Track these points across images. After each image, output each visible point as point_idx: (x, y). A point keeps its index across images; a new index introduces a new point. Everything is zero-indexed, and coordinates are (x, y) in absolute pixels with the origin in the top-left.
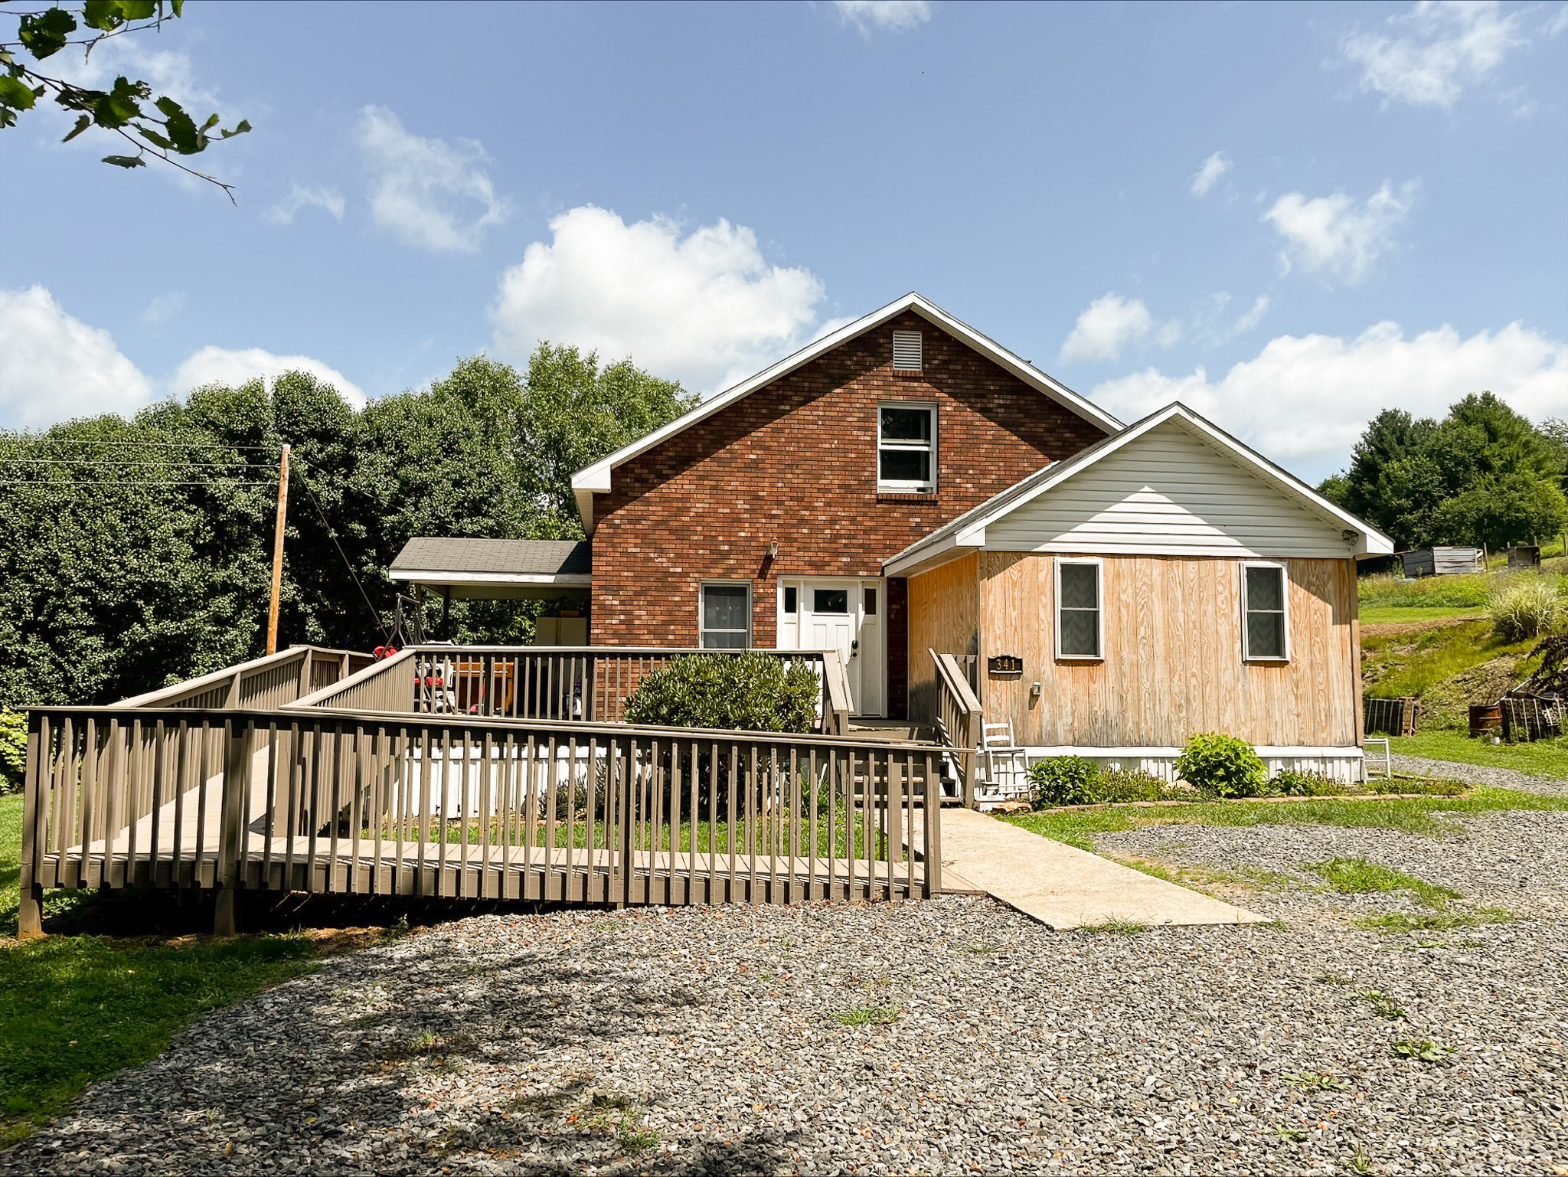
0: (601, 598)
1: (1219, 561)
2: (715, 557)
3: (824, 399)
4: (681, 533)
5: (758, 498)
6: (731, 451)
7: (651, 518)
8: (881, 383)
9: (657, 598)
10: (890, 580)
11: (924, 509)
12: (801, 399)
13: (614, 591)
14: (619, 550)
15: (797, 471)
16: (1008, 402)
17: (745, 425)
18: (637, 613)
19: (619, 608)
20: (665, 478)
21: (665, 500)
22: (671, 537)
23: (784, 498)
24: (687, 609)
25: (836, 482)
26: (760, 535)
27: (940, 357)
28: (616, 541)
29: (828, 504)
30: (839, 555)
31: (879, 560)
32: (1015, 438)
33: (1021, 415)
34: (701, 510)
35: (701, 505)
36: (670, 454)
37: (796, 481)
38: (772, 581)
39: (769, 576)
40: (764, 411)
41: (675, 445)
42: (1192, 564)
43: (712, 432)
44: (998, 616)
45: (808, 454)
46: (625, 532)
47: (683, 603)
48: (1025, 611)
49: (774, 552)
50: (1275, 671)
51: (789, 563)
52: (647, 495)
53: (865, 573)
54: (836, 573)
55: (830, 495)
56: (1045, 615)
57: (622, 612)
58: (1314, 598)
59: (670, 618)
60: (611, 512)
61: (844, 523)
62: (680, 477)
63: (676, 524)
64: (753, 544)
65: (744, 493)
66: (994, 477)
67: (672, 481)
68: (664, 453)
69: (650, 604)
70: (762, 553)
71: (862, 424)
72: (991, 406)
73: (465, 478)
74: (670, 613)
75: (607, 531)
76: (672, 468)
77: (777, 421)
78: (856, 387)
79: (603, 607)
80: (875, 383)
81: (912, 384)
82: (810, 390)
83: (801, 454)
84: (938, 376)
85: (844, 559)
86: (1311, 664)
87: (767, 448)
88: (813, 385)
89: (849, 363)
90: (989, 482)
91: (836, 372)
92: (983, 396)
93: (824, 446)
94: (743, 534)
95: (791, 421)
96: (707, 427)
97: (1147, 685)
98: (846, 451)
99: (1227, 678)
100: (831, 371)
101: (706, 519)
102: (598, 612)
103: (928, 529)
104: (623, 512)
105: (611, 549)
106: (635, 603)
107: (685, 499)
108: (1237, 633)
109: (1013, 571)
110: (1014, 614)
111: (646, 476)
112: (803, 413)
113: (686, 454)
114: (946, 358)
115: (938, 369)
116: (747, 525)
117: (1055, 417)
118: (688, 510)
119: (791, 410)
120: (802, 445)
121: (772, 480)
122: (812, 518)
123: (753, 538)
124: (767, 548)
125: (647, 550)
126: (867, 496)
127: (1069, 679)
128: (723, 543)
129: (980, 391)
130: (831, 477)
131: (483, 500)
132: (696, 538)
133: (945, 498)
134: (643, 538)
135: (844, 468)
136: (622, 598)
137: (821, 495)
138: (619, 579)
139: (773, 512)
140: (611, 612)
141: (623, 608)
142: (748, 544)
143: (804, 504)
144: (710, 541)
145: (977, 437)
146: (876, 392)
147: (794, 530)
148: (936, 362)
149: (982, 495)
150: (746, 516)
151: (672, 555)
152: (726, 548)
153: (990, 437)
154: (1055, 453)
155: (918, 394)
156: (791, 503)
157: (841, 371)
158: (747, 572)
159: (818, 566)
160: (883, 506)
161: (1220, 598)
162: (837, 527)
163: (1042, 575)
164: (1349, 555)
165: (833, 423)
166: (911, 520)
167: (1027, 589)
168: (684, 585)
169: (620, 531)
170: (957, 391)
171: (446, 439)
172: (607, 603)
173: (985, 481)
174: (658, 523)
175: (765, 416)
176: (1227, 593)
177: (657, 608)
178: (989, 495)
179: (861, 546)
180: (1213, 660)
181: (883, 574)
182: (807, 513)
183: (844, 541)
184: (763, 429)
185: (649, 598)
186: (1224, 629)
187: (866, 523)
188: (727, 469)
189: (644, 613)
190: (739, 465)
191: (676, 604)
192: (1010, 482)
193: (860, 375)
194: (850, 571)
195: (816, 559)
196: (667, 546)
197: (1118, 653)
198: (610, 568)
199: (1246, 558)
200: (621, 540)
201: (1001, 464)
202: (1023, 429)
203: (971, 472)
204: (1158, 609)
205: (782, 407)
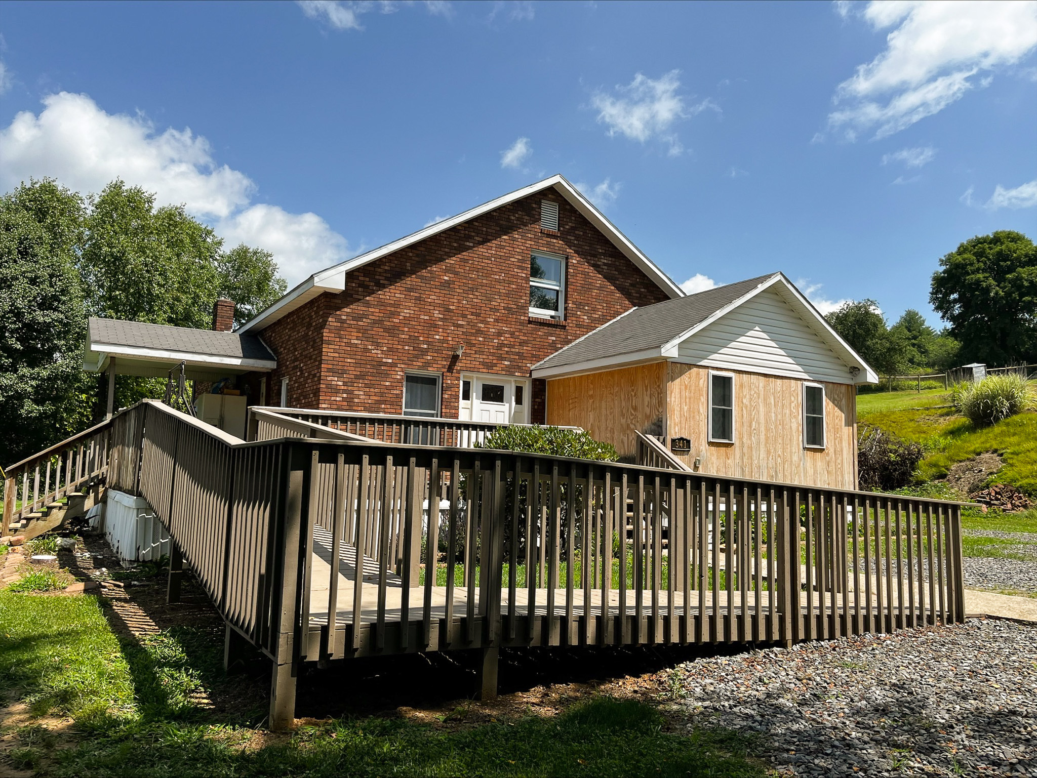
0: (329, 378)
1: (792, 381)
2: (416, 352)
3: (496, 242)
4: (392, 331)
5: (449, 311)
6: (431, 272)
7: (370, 317)
8: (533, 236)
9: (373, 382)
10: (535, 381)
11: (558, 331)
12: (481, 239)
13: (340, 373)
14: (345, 340)
15: (476, 293)
16: (610, 262)
17: (442, 253)
18: (356, 393)
19: (342, 387)
20: (382, 287)
21: (382, 304)
22: (384, 334)
23: (467, 313)
24: (395, 392)
25: (502, 305)
26: (450, 339)
27: (570, 224)
28: (342, 332)
29: (497, 320)
30: (501, 358)
31: (528, 365)
32: (613, 288)
33: (617, 273)
34: (408, 315)
35: (408, 311)
36: (386, 268)
37: (475, 300)
38: (457, 375)
39: (455, 371)
40: (455, 245)
41: (390, 261)
42: (779, 381)
43: (417, 256)
44: (677, 408)
45: (484, 281)
46: (350, 326)
47: (392, 387)
48: (692, 407)
49: (460, 353)
50: (818, 455)
51: (469, 362)
52: (368, 298)
53: (519, 374)
54: (500, 372)
55: (498, 314)
56: (703, 410)
57: (344, 391)
58: (836, 408)
59: (382, 399)
60: (339, 309)
61: (506, 335)
62: (393, 287)
63: (388, 324)
64: (444, 345)
65: (440, 305)
66: (600, 313)
67: (387, 290)
68: (382, 267)
69: (367, 386)
70: (450, 353)
71: (520, 264)
72: (599, 263)
73: (39, 278)
74: (382, 394)
75: (335, 324)
76: (387, 279)
77: (464, 253)
78: (517, 236)
79: (329, 386)
80: (529, 235)
81: (552, 240)
82: (487, 234)
83: (479, 281)
84: (569, 237)
85: (506, 363)
86: (835, 451)
87: (456, 274)
88: (489, 230)
89: (513, 218)
90: (597, 316)
91: (504, 223)
92: (594, 256)
93: (495, 277)
94: (437, 337)
95: (473, 255)
96: (414, 251)
97: (756, 462)
98: (510, 283)
99: (795, 458)
100: (501, 222)
101: (411, 323)
102: (325, 390)
103: (559, 346)
104: (348, 310)
105: (338, 340)
106: (355, 385)
107: (397, 305)
108: (800, 429)
109: (685, 378)
110: (686, 408)
111: (368, 283)
112: (482, 250)
113: (398, 270)
114: (574, 225)
115: (568, 232)
116: (441, 330)
117: (635, 276)
118: (399, 314)
119: (474, 247)
120: (481, 274)
121: (459, 298)
122: (486, 329)
123: (445, 341)
124: (454, 349)
125: (366, 343)
126: (522, 318)
127: (715, 456)
128: (424, 342)
129: (593, 252)
130: (499, 301)
131: (55, 298)
132: (403, 336)
133: (571, 325)
134: (363, 331)
135: (507, 295)
136: (346, 380)
137: (492, 313)
138: (343, 364)
139: (460, 322)
140: (336, 391)
141: (345, 388)
142: (440, 345)
143: (480, 318)
144: (413, 340)
145: (591, 284)
146: (529, 242)
147: (473, 338)
148: (567, 227)
149: (593, 325)
150: (440, 323)
151: (385, 349)
152: (425, 346)
153: (598, 285)
154: (635, 301)
155: (556, 248)
156: (472, 317)
157: (507, 223)
158: (439, 366)
159: (489, 366)
160: (532, 326)
161: (793, 405)
162: (502, 338)
163: (701, 381)
164: (852, 383)
165: (501, 261)
166: (549, 338)
167: (693, 391)
168: (394, 373)
169: (345, 325)
170: (580, 250)
171: (23, 243)
172: (333, 383)
173: (594, 316)
174: (375, 322)
175: (455, 248)
176: (796, 402)
177: (372, 390)
178: (597, 325)
179: (518, 354)
180: (789, 446)
181: (531, 376)
182: (482, 326)
183: (506, 349)
184: (454, 258)
185: (366, 382)
186: (794, 426)
187: (521, 337)
188: (427, 285)
189: (361, 393)
190: (437, 283)
191: (387, 387)
192: (609, 318)
193: (520, 228)
194: (509, 371)
195: (487, 361)
196: (382, 341)
197: (741, 439)
198: (337, 355)
199: (805, 380)
200: (346, 333)
201: (605, 305)
202: (618, 282)
203: (586, 308)
204: (762, 409)
205: (468, 244)
